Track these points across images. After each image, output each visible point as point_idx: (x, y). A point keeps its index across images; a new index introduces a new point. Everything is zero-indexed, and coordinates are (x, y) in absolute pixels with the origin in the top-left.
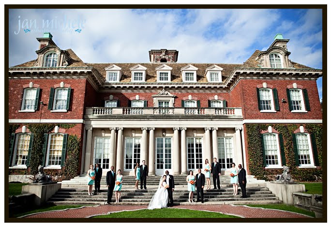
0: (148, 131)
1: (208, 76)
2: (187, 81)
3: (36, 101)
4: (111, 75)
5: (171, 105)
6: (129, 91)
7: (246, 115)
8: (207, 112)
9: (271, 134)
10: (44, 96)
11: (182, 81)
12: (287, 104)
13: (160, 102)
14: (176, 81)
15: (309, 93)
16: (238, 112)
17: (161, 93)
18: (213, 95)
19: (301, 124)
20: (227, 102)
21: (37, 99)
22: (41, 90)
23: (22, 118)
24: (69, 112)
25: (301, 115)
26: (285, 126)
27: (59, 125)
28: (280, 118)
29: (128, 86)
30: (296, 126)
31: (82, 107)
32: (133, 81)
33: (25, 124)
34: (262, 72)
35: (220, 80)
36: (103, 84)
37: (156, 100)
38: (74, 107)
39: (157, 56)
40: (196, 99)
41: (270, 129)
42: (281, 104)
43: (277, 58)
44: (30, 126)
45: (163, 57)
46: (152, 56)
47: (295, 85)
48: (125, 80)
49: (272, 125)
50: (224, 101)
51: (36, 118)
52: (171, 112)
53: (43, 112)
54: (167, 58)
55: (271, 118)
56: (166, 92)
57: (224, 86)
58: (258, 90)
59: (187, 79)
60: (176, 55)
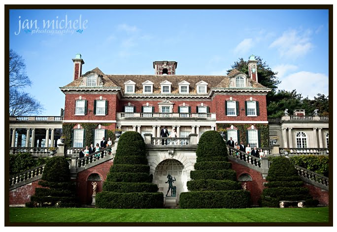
0: (156, 128)
1: (197, 88)
2: (182, 93)
3: (85, 109)
4: (128, 87)
5: (171, 111)
6: (142, 100)
7: (218, 118)
8: (193, 116)
9: (233, 130)
10: (90, 105)
11: (178, 92)
12: (244, 111)
13: (163, 108)
14: (174, 92)
15: (260, 104)
16: (214, 116)
17: (164, 101)
18: (200, 102)
19: (253, 124)
20: (209, 108)
21: (85, 107)
22: (87, 101)
23: (77, 119)
24: (107, 116)
25: (253, 118)
26: (242, 125)
27: (101, 124)
28: (239, 120)
29: (141, 97)
30: (249, 125)
31: (115, 113)
32: (144, 93)
33: (80, 123)
34: (229, 91)
35: (206, 93)
36: (124, 95)
37: (160, 107)
38: (110, 113)
39: (160, 67)
40: (188, 105)
41: (232, 127)
42: (240, 111)
43: (242, 80)
44: (82, 124)
45: (165, 67)
46: (156, 66)
47: (251, 99)
48: (139, 92)
49: (233, 124)
50: (207, 107)
51: (86, 119)
52: (170, 116)
53: (90, 115)
54: (168, 68)
55: (233, 120)
56: (167, 101)
57: (208, 97)
58: (226, 102)
59: (182, 91)
60: (175, 66)
